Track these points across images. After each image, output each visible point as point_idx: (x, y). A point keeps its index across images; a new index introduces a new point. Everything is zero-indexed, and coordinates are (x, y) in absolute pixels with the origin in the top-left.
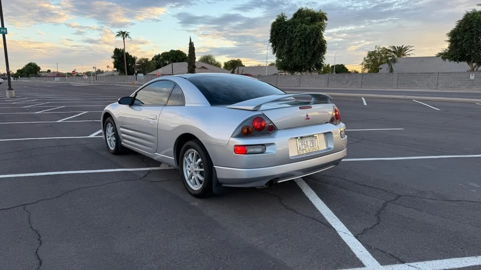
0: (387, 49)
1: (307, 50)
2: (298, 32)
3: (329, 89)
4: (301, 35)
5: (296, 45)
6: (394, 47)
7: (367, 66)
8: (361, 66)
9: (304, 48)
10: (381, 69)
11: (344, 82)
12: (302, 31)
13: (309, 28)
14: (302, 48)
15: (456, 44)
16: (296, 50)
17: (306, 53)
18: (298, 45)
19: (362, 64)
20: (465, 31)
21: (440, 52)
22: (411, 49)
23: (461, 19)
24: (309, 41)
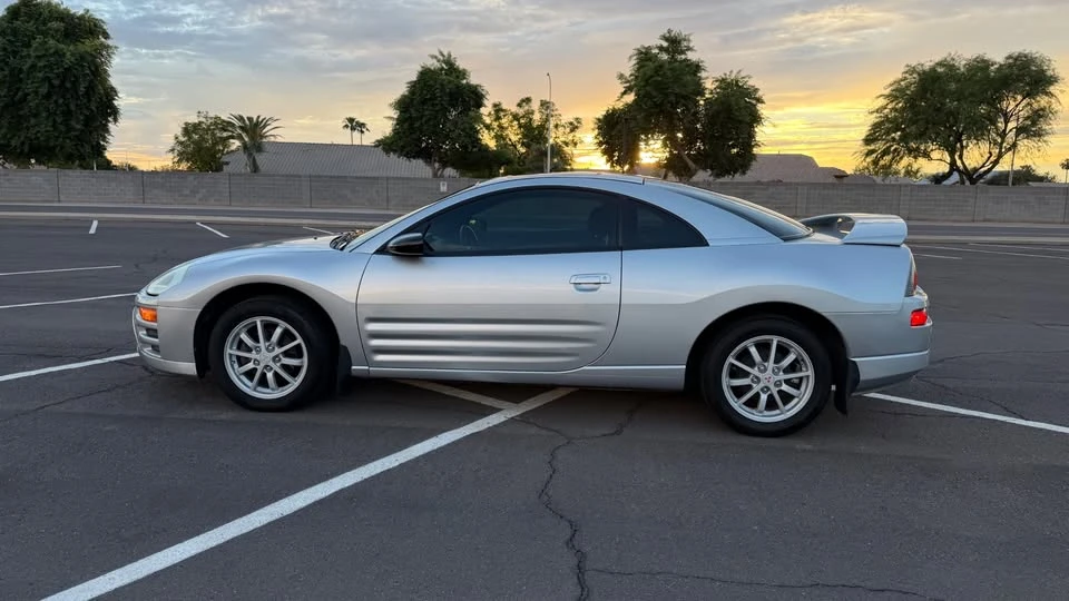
0: (224, 121)
1: (73, 107)
2: (38, 57)
3: (144, 206)
4: (49, 66)
5: (36, 93)
6: (241, 118)
7: (182, 156)
8: (171, 155)
9: (61, 101)
10: (227, 163)
11: (187, 192)
12: (51, 55)
13: (69, 50)
14: (56, 102)
15: (411, 125)
16: (37, 105)
17: (68, 114)
18: (44, 90)
19: (172, 150)
20: (424, 102)
21: (379, 138)
22: (275, 124)
23: (415, 79)
24: (75, 83)
